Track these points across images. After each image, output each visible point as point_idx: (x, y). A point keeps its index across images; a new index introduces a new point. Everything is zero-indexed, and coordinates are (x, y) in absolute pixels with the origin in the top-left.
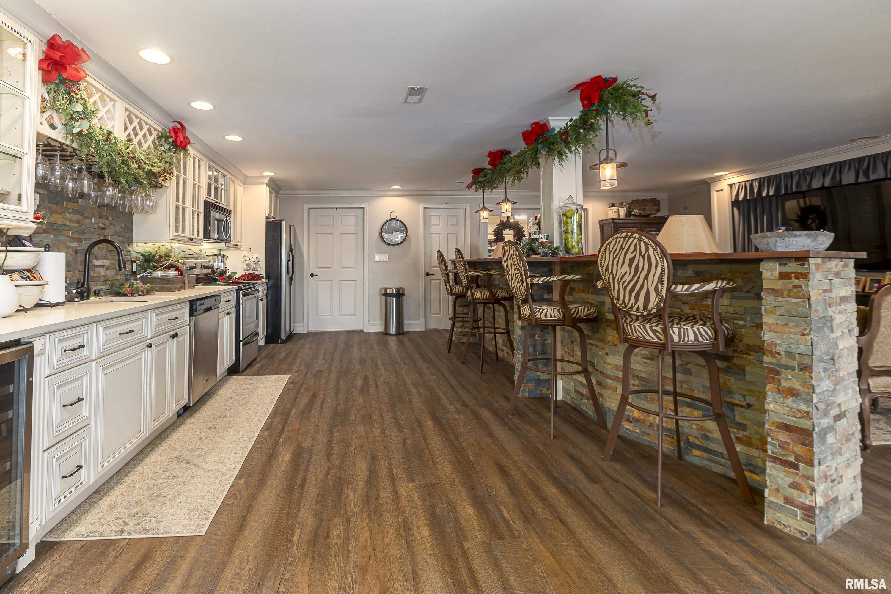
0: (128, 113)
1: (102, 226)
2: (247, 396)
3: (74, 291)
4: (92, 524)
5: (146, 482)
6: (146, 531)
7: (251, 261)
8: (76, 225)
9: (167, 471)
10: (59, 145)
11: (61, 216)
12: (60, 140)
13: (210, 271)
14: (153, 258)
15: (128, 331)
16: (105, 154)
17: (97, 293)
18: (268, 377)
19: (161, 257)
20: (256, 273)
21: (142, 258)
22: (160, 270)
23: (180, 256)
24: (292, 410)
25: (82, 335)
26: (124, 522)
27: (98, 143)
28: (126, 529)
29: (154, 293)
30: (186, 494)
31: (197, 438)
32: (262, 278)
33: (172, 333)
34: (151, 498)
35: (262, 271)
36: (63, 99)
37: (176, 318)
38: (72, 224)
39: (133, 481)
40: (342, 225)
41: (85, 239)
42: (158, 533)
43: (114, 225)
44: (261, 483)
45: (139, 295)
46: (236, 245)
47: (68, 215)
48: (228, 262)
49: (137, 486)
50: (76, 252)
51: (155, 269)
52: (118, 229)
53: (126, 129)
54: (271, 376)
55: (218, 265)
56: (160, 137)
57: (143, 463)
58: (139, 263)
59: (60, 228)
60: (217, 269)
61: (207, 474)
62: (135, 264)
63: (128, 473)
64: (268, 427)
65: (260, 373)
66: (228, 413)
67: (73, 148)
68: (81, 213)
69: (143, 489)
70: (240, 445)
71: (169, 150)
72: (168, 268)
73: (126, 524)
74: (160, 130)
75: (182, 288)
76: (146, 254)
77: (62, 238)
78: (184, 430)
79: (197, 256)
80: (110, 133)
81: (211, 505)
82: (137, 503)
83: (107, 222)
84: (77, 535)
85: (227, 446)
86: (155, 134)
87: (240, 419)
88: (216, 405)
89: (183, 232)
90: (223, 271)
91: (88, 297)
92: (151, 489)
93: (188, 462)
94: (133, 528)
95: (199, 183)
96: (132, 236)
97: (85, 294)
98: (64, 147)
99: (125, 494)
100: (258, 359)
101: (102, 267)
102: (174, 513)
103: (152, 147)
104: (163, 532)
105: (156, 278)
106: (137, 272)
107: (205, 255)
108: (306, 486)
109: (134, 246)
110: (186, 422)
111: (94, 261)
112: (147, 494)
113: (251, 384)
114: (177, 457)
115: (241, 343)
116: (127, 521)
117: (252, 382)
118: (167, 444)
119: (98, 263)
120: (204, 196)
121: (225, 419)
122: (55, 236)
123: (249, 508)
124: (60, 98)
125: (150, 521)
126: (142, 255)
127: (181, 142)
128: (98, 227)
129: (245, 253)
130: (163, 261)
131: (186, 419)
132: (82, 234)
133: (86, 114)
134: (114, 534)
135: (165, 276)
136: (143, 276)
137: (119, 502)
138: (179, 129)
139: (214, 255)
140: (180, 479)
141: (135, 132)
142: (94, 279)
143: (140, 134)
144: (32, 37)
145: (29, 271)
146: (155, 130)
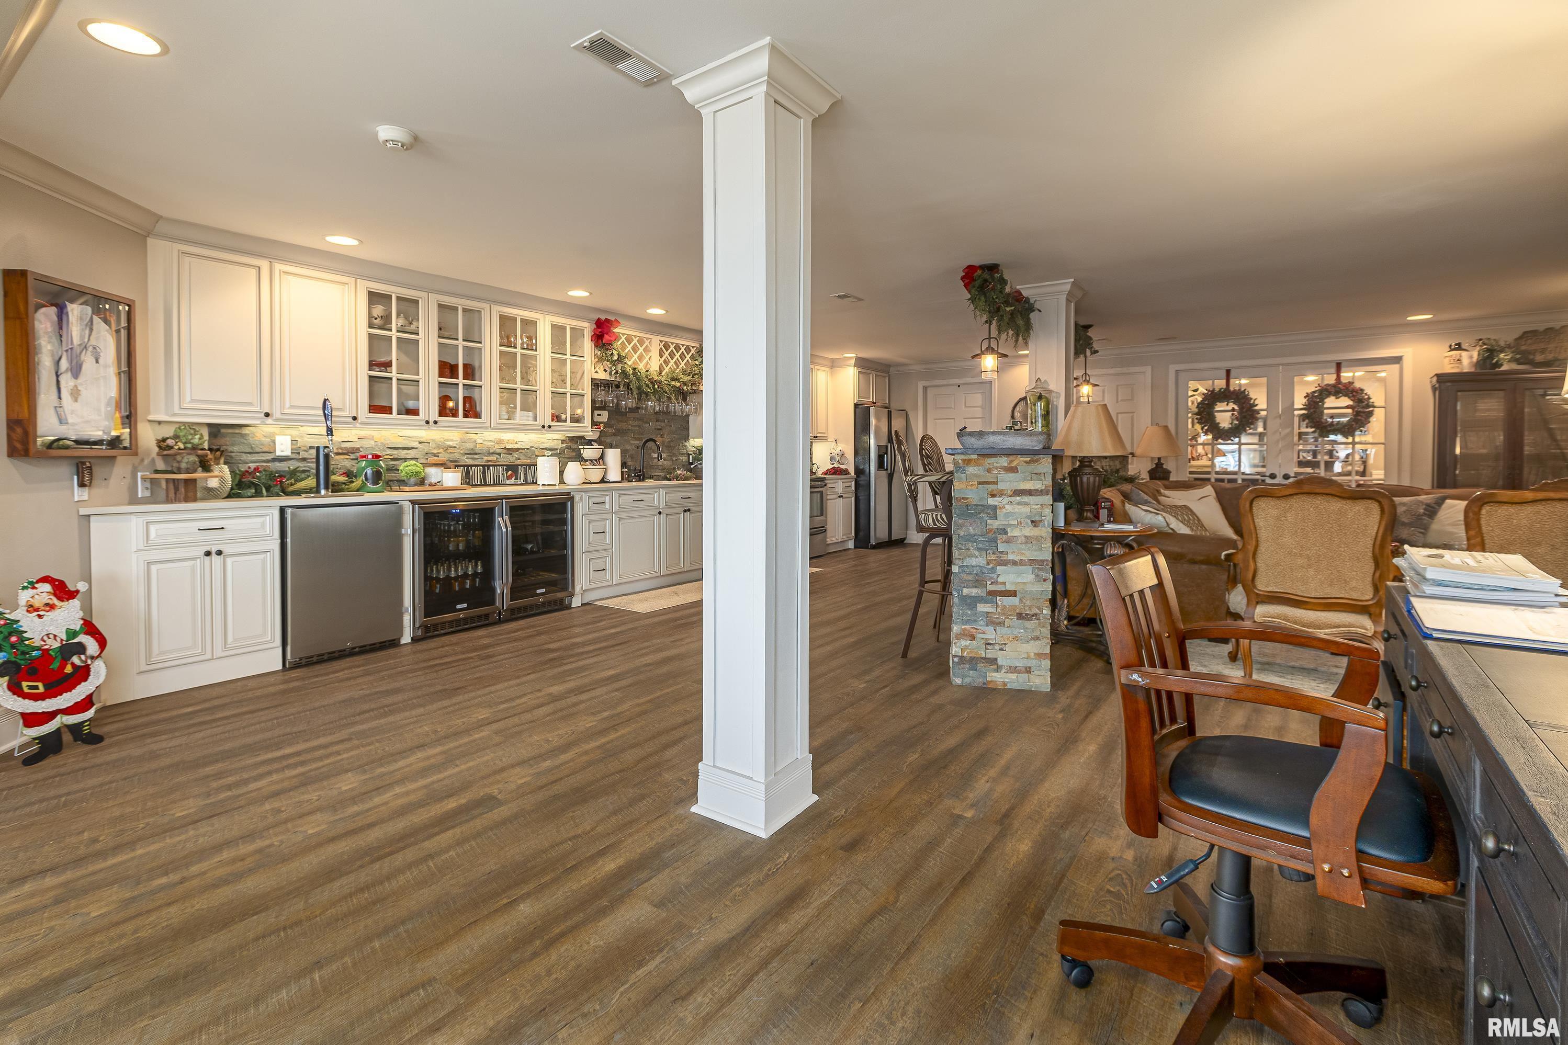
0: (663, 343)
1: (659, 427)
3: (633, 475)
7: (836, 455)
8: (635, 428)
10: (605, 382)
11: (625, 424)
12: (606, 379)
15: (641, 499)
17: (652, 477)
20: (843, 467)
21: (696, 450)
25: (605, 496)
27: (630, 376)
32: (849, 473)
33: (685, 508)
35: (850, 465)
36: (606, 354)
37: (690, 498)
40: (966, 407)
41: (644, 438)
46: (816, 437)
47: (631, 422)
50: (638, 448)
52: (674, 429)
53: (662, 355)
56: (697, 352)
58: (694, 455)
59: (625, 431)
62: (690, 457)
67: (616, 381)
68: (640, 420)
74: (697, 345)
76: (700, 447)
77: (624, 438)
80: (638, 369)
83: (663, 424)
86: (693, 351)
91: (642, 480)
96: (688, 434)
97: (641, 477)
98: (609, 382)
103: (690, 361)
106: (692, 464)
109: (690, 442)
111: (652, 454)
119: (655, 456)
122: (621, 437)
124: (604, 354)
128: (655, 429)
129: (832, 445)
132: (642, 434)
133: (622, 359)
136: (696, 466)
141: (672, 355)
142: (652, 467)
143: (678, 355)
144: (586, 324)
145: (596, 460)
146: (693, 347)
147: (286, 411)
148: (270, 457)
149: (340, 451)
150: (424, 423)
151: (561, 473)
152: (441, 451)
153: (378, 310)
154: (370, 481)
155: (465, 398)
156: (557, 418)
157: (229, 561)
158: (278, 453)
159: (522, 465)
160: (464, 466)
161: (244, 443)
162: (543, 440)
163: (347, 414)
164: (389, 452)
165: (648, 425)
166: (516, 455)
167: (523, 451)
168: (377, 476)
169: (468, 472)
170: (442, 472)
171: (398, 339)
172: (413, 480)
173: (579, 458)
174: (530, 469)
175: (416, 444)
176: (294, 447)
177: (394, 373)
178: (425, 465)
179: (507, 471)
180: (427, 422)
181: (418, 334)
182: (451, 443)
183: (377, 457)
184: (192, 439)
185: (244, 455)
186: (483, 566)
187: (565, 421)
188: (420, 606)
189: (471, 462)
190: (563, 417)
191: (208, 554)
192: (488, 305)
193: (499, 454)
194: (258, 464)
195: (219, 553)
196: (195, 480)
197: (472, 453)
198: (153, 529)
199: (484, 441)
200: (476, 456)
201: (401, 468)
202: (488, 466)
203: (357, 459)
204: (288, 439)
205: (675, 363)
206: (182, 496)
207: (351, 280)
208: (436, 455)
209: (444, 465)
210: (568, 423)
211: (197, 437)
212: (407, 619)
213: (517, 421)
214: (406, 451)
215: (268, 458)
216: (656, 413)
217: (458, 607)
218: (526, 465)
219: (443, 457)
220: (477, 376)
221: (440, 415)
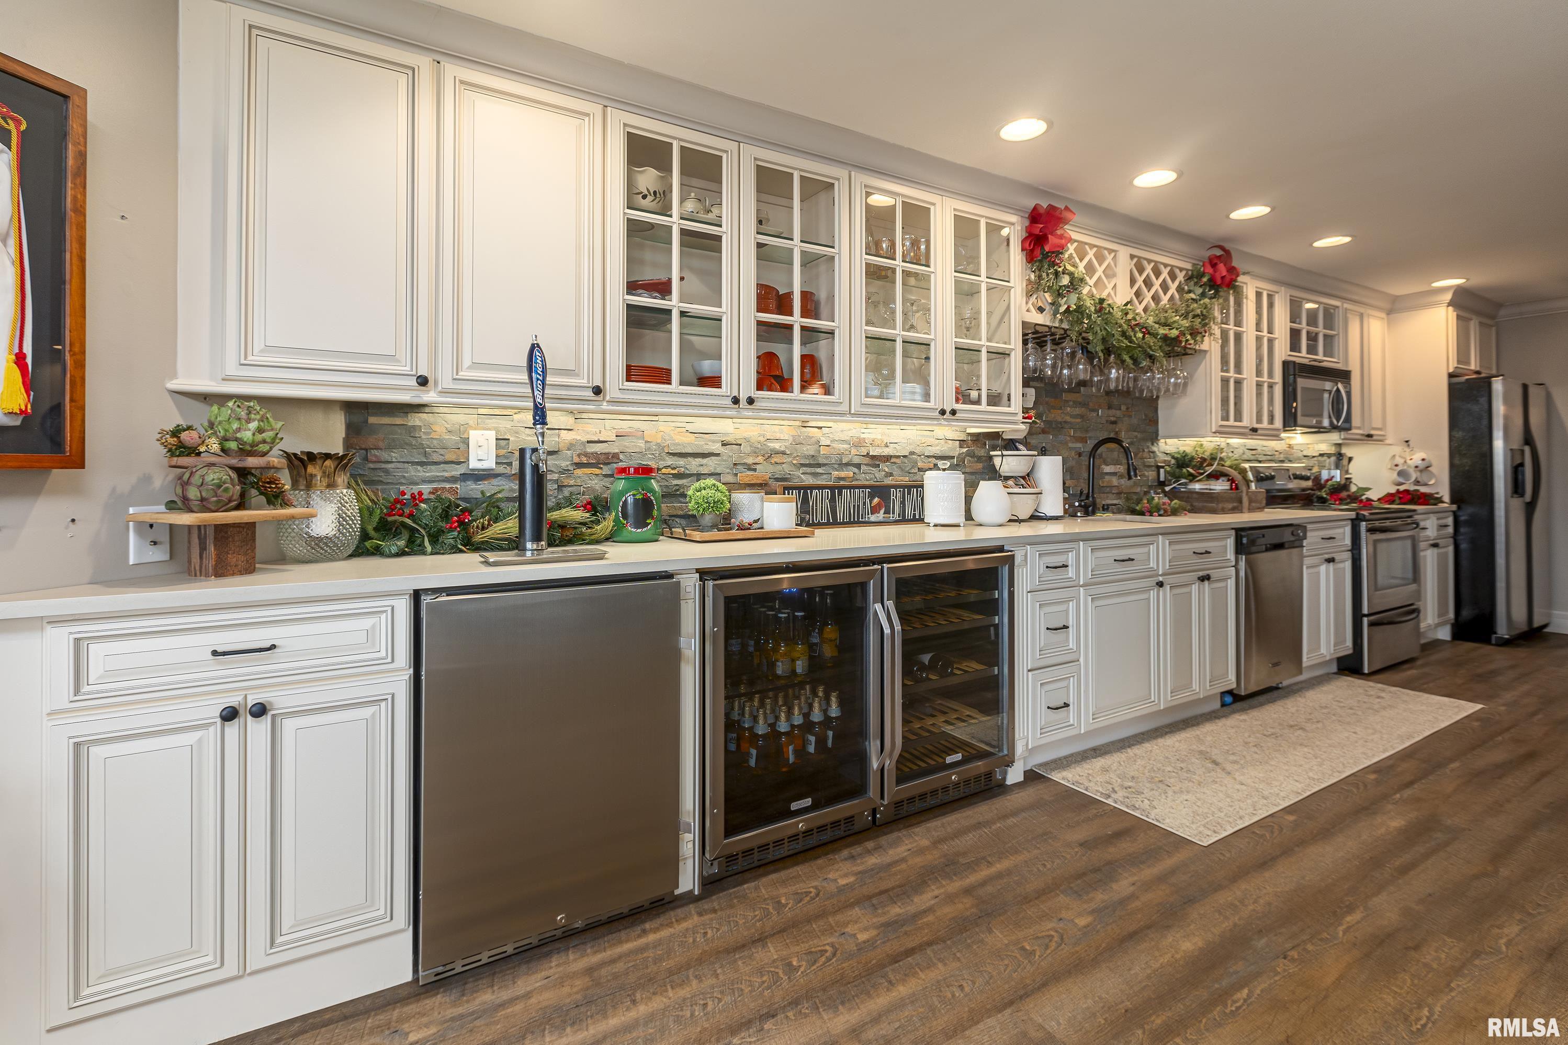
0: (1135, 260)
1: (1113, 419)
2: (1360, 713)
3: (1077, 504)
4: (1080, 776)
5: (1151, 762)
6: (1134, 808)
7: (1409, 466)
8: (1079, 420)
9: (1183, 761)
10: (1047, 329)
11: (1060, 411)
12: (1048, 323)
13: (1309, 484)
14: (1190, 461)
15: (1127, 558)
16: (1098, 329)
17: (1106, 508)
18: (1426, 695)
19: (1204, 460)
20: (1423, 489)
21: (1173, 461)
22: (1198, 481)
23: (1245, 457)
24: (1451, 760)
25: (1066, 552)
26: (1113, 789)
27: (1089, 317)
28: (1112, 795)
29: (1186, 514)
30: (1198, 795)
31: (1241, 740)
32: (1440, 500)
33: (1201, 574)
34: (1151, 780)
35: (1441, 485)
36: (1048, 275)
37: (1207, 552)
38: (1073, 420)
39: (1135, 755)
41: (1090, 438)
42: (1147, 816)
43: (1130, 416)
44: (1325, 833)
45: (1160, 515)
46: (1370, 436)
47: (1069, 409)
48: (1352, 467)
49: (1139, 762)
50: (1080, 455)
51: (1192, 478)
52: (1135, 421)
53: (1133, 281)
54: (1433, 697)
55: (1329, 474)
56: (1189, 278)
57: (1155, 741)
58: (1168, 469)
59: (1059, 425)
60: (1327, 481)
61: (1238, 787)
62: (1162, 471)
63: (1133, 745)
64: (1378, 769)
65: (1407, 685)
66: (1309, 726)
67: (1063, 329)
68: (1084, 405)
69: (1145, 767)
70: (1311, 774)
71: (1203, 295)
72: (1215, 476)
73: (1114, 791)
74: (1189, 266)
75: (1237, 509)
76: (1179, 456)
77: (1061, 438)
78: (1225, 725)
79: (1282, 457)
80: (1102, 301)
81: (1229, 822)
82: (1133, 778)
83: (1118, 413)
84: (1063, 779)
85: (1287, 767)
86: (1181, 277)
87: (1328, 741)
88: (1293, 710)
89: (1238, 417)
90: (1339, 483)
91: (1093, 513)
92: (1154, 771)
93: (1215, 763)
94: (1120, 799)
95: (1269, 332)
96: (1157, 430)
97: (1090, 509)
98: (1053, 330)
99: (1122, 763)
100: (1419, 662)
101: (1114, 474)
102: (1174, 807)
103: (1177, 296)
104: (1153, 817)
105: (1192, 492)
106: (1167, 483)
107: (1300, 454)
108: (1412, 873)
109: (1160, 444)
110: (1233, 716)
111: (1103, 466)
112: (1147, 774)
113: (1379, 697)
114: (1201, 752)
115: (1365, 620)
116: (1116, 789)
117: (1383, 695)
118: (1193, 732)
119: (1108, 469)
120: (1282, 351)
121: (1300, 732)
122: (1054, 436)
123: (1286, 851)
124: (1044, 275)
125: (1142, 802)
126: (1173, 457)
127: (1223, 278)
128: (1107, 421)
129: (1397, 450)
130: (1207, 466)
131: (1234, 712)
132: (1087, 431)
133: (1076, 283)
134: (1099, 794)
135: (1207, 489)
136: (1174, 487)
137: (1114, 768)
138: (1219, 257)
139: (1321, 455)
140: (1197, 777)
141: (1148, 283)
142: (1102, 489)
143: (1157, 284)
144: (1013, 218)
145: (1023, 478)
146: (1181, 270)
147: (463, 374)
148: (458, 471)
149: (584, 460)
150: (728, 402)
151: (968, 500)
152: (760, 459)
153: (648, 178)
154: (631, 520)
155: (803, 357)
156: (962, 396)
157: (289, 726)
158: (474, 464)
159: (896, 487)
160: (799, 488)
161: (411, 445)
162: (932, 441)
163: (584, 382)
164: (670, 461)
165: (1095, 414)
166: (885, 467)
167: (897, 461)
168: (644, 509)
169: (805, 501)
170: (762, 501)
171: (684, 232)
172: (708, 519)
173: (993, 474)
174: (909, 493)
175: (716, 447)
176: (502, 452)
177: (674, 303)
178: (733, 487)
179: (872, 497)
180: (736, 401)
181: (720, 226)
182: (777, 446)
183: (646, 471)
184: (239, 430)
185: (410, 468)
186: (841, 704)
187: (978, 402)
188: (717, 812)
189: (809, 481)
190: (974, 394)
191: (230, 715)
192: (847, 172)
193: (858, 466)
194: (435, 485)
195: (260, 711)
196: (250, 527)
197: (813, 464)
198: (96, 651)
199: (833, 441)
200: (819, 470)
201: (690, 493)
202: (841, 488)
203: (611, 476)
204: (492, 435)
205: (1153, 298)
206: (212, 563)
207: (594, 108)
208: (750, 468)
209: (764, 487)
210: (984, 406)
211: (253, 425)
212: (689, 844)
213: (895, 402)
214: (699, 461)
215: (454, 473)
216: (1108, 393)
217: (795, 806)
218: (904, 487)
219: (765, 471)
220: (824, 310)
221: (760, 387)
